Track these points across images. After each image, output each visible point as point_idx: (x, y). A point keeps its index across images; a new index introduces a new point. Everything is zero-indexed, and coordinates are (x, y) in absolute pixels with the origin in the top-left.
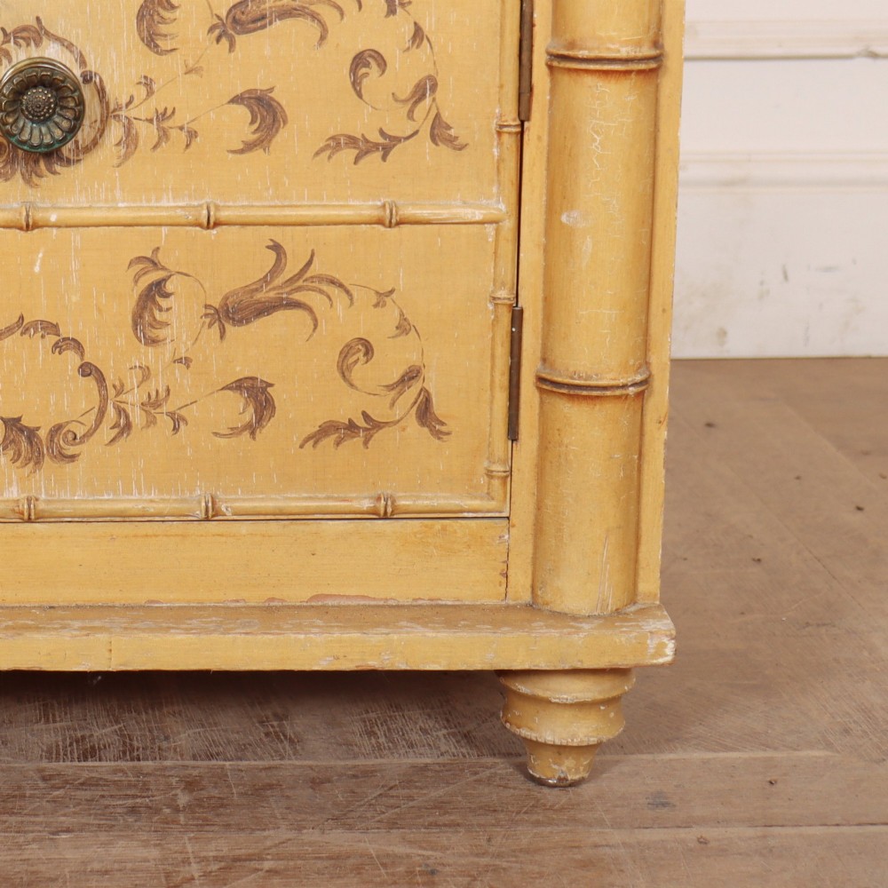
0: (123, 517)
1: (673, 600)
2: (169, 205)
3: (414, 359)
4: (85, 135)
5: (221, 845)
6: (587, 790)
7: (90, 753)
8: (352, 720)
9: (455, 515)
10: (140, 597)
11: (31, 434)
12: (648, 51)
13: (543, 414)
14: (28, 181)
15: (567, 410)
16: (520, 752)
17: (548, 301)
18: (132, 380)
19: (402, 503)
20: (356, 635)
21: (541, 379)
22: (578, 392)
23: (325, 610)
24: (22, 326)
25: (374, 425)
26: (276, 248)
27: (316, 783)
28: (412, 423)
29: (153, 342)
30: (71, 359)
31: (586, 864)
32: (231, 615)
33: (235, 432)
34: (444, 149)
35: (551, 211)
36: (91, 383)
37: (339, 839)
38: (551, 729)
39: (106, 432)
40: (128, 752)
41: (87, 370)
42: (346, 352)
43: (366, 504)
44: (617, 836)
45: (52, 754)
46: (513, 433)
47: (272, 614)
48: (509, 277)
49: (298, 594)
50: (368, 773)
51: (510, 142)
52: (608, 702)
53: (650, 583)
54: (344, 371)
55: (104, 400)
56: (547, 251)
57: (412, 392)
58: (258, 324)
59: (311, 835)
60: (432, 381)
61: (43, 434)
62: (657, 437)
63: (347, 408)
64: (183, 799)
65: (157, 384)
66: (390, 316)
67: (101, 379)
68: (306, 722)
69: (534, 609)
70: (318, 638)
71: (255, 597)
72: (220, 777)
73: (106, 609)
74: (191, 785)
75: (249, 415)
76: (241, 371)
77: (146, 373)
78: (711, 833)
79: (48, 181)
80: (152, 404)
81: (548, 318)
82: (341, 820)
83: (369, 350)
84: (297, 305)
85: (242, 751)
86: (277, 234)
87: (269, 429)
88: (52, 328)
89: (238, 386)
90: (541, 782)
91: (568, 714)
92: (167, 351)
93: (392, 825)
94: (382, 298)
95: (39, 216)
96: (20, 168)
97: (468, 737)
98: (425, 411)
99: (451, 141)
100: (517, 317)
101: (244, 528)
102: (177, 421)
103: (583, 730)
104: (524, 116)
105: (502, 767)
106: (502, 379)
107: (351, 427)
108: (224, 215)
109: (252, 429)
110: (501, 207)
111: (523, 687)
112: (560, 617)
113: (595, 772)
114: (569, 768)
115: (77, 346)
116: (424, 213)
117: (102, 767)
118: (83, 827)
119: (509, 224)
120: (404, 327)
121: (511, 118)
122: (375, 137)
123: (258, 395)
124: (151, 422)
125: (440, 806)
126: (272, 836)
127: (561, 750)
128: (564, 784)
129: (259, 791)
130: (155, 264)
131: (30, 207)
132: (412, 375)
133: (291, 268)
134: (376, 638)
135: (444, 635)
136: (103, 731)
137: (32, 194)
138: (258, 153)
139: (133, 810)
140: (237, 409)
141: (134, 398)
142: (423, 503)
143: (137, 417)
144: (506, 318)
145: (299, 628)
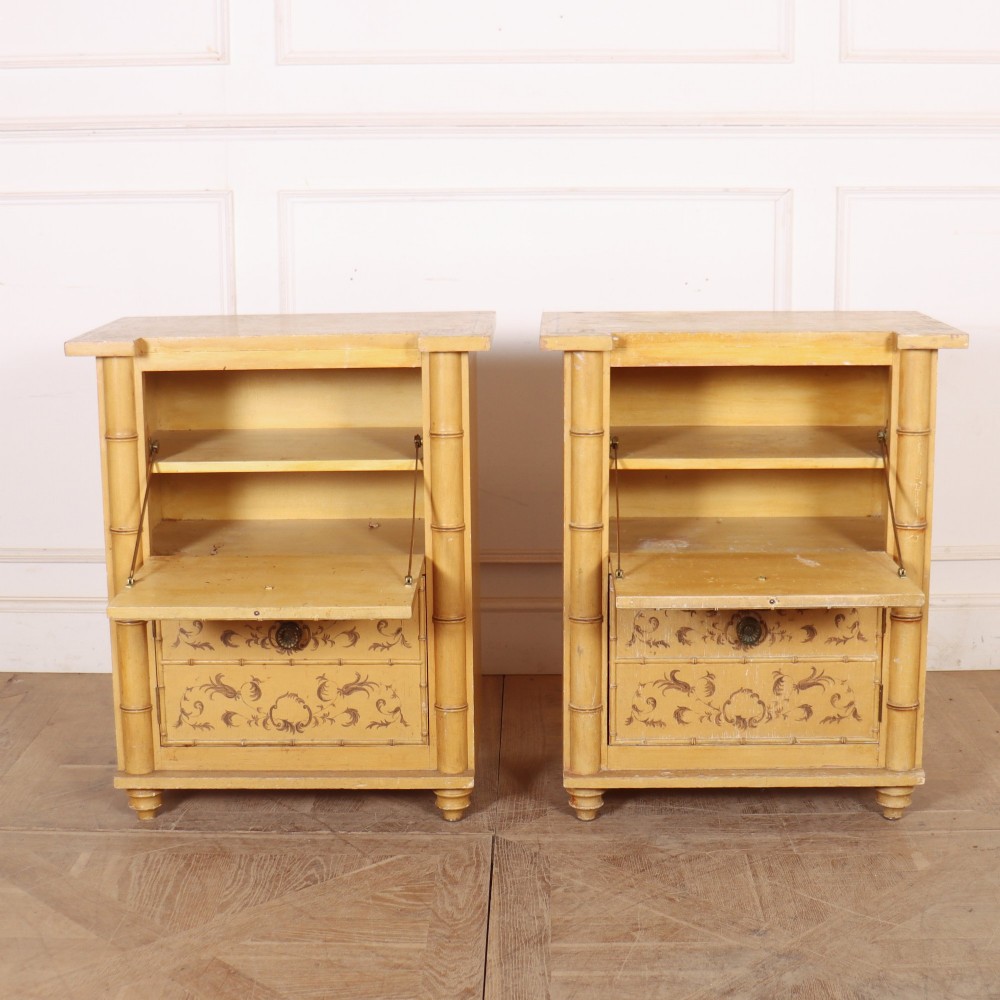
0: (769, 744)
1: (926, 766)
2: (784, 656)
3: (852, 699)
4: (762, 638)
5: (797, 836)
6: (901, 821)
7: (755, 812)
8: (832, 802)
9: (863, 743)
10: (774, 766)
11: (744, 720)
12: (918, 615)
13: (889, 715)
14: (744, 650)
15: (895, 713)
16: (881, 810)
17: (890, 683)
18: (772, 705)
19: (849, 739)
20: (835, 777)
21: (888, 705)
22: (898, 709)
23: (826, 770)
24: (742, 690)
25: (841, 718)
26: (814, 669)
27: (823, 819)
28: (852, 716)
29: (778, 694)
30: (756, 699)
31: (899, 840)
32: (800, 772)
33: (801, 719)
34: (861, 642)
35: (891, 658)
36: (761, 706)
37: (830, 834)
38: (890, 803)
39: (765, 719)
40: (766, 811)
41: (760, 702)
42: (833, 697)
43: (838, 740)
44: (908, 833)
45: (744, 812)
46: (880, 719)
47: (812, 771)
48: (879, 675)
49: (819, 765)
50: (837, 817)
51: (880, 639)
52: (907, 795)
53: (919, 762)
54: (832, 702)
55: (764, 711)
56: (890, 669)
57: (851, 709)
58: (808, 690)
59: (823, 833)
60: (857, 706)
61: (747, 720)
62: (921, 720)
63: (833, 713)
64: (785, 824)
65: (780, 706)
66: (845, 688)
67: (764, 705)
68: (818, 802)
69: (886, 769)
70: (825, 778)
71: (806, 766)
72: (794, 818)
73: (764, 770)
74: (786, 820)
75: (806, 715)
76: (803, 702)
77: (777, 703)
78: (936, 832)
79: (750, 650)
80: (778, 712)
81: (890, 687)
82: (831, 829)
83: (839, 697)
84: (819, 684)
85: (800, 811)
86: (814, 665)
87: (811, 718)
88: (751, 691)
89: (802, 707)
90: (888, 819)
91: (895, 799)
92: (782, 697)
93: (845, 830)
94: (843, 682)
95: (747, 660)
96: (742, 646)
97: (866, 807)
98: (855, 714)
99: (863, 639)
100: (881, 688)
101: (804, 747)
102: (785, 716)
103: (900, 804)
104: (884, 631)
105: (876, 815)
106: (877, 705)
107: (834, 718)
108: (799, 659)
109: (806, 719)
110: (877, 657)
111: (882, 791)
112: (893, 772)
113: (903, 816)
114: (896, 815)
115: (758, 696)
116: (855, 659)
117: (759, 815)
118: (757, 832)
119: (879, 662)
120: (849, 690)
121: (880, 633)
122: (842, 638)
123: (808, 709)
124: (778, 716)
125: (859, 825)
126: (811, 834)
127: (894, 809)
128: (894, 819)
129: (807, 821)
130: (780, 673)
131: (745, 657)
132: (851, 704)
133: (818, 674)
134: (841, 777)
135: (860, 777)
136: (757, 805)
137: (746, 654)
138: (809, 643)
139: (771, 827)
140: (802, 713)
141: (773, 711)
142: (855, 739)
143: (774, 715)
144: (878, 688)
145: (820, 775)
